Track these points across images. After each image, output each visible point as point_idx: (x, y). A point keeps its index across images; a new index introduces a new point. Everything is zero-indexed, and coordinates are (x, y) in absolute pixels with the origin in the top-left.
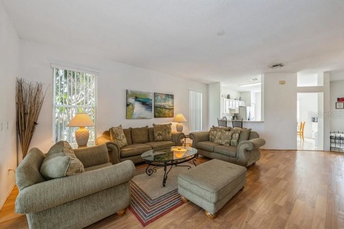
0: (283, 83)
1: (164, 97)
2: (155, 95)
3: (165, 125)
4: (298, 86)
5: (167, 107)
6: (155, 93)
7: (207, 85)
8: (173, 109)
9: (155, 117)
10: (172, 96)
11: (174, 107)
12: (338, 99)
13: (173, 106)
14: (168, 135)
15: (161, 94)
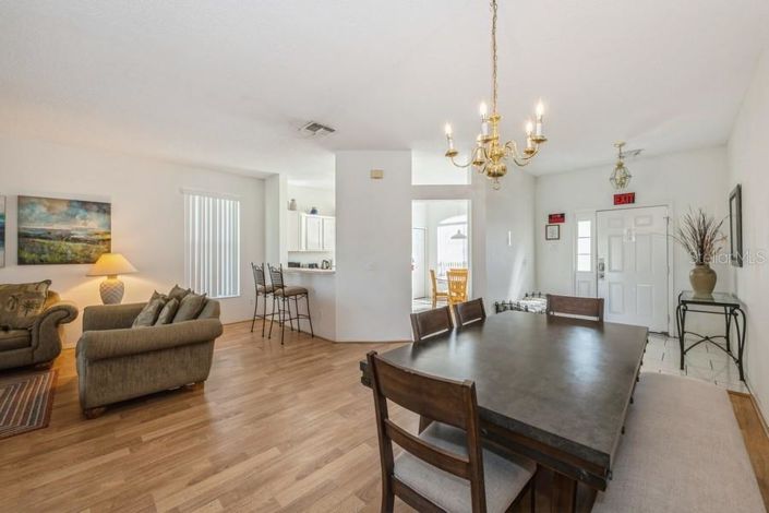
0: (377, 176)
1: (63, 208)
2: (23, 201)
3: (23, 287)
4: (413, 183)
5: (80, 235)
6: (19, 197)
7: (263, 180)
8: (109, 240)
9: (21, 261)
10: (104, 208)
11: (112, 236)
12: (550, 217)
13: (109, 233)
14: (21, 314)
15: (48, 199)
